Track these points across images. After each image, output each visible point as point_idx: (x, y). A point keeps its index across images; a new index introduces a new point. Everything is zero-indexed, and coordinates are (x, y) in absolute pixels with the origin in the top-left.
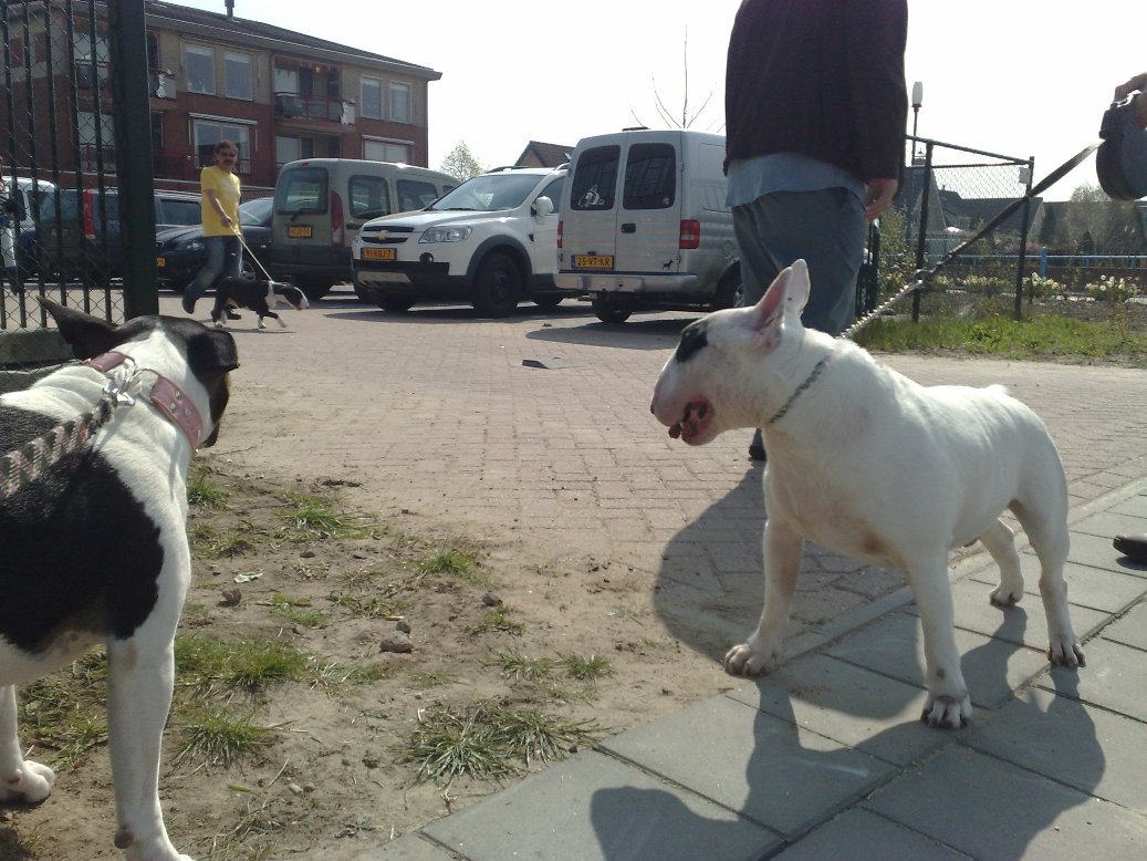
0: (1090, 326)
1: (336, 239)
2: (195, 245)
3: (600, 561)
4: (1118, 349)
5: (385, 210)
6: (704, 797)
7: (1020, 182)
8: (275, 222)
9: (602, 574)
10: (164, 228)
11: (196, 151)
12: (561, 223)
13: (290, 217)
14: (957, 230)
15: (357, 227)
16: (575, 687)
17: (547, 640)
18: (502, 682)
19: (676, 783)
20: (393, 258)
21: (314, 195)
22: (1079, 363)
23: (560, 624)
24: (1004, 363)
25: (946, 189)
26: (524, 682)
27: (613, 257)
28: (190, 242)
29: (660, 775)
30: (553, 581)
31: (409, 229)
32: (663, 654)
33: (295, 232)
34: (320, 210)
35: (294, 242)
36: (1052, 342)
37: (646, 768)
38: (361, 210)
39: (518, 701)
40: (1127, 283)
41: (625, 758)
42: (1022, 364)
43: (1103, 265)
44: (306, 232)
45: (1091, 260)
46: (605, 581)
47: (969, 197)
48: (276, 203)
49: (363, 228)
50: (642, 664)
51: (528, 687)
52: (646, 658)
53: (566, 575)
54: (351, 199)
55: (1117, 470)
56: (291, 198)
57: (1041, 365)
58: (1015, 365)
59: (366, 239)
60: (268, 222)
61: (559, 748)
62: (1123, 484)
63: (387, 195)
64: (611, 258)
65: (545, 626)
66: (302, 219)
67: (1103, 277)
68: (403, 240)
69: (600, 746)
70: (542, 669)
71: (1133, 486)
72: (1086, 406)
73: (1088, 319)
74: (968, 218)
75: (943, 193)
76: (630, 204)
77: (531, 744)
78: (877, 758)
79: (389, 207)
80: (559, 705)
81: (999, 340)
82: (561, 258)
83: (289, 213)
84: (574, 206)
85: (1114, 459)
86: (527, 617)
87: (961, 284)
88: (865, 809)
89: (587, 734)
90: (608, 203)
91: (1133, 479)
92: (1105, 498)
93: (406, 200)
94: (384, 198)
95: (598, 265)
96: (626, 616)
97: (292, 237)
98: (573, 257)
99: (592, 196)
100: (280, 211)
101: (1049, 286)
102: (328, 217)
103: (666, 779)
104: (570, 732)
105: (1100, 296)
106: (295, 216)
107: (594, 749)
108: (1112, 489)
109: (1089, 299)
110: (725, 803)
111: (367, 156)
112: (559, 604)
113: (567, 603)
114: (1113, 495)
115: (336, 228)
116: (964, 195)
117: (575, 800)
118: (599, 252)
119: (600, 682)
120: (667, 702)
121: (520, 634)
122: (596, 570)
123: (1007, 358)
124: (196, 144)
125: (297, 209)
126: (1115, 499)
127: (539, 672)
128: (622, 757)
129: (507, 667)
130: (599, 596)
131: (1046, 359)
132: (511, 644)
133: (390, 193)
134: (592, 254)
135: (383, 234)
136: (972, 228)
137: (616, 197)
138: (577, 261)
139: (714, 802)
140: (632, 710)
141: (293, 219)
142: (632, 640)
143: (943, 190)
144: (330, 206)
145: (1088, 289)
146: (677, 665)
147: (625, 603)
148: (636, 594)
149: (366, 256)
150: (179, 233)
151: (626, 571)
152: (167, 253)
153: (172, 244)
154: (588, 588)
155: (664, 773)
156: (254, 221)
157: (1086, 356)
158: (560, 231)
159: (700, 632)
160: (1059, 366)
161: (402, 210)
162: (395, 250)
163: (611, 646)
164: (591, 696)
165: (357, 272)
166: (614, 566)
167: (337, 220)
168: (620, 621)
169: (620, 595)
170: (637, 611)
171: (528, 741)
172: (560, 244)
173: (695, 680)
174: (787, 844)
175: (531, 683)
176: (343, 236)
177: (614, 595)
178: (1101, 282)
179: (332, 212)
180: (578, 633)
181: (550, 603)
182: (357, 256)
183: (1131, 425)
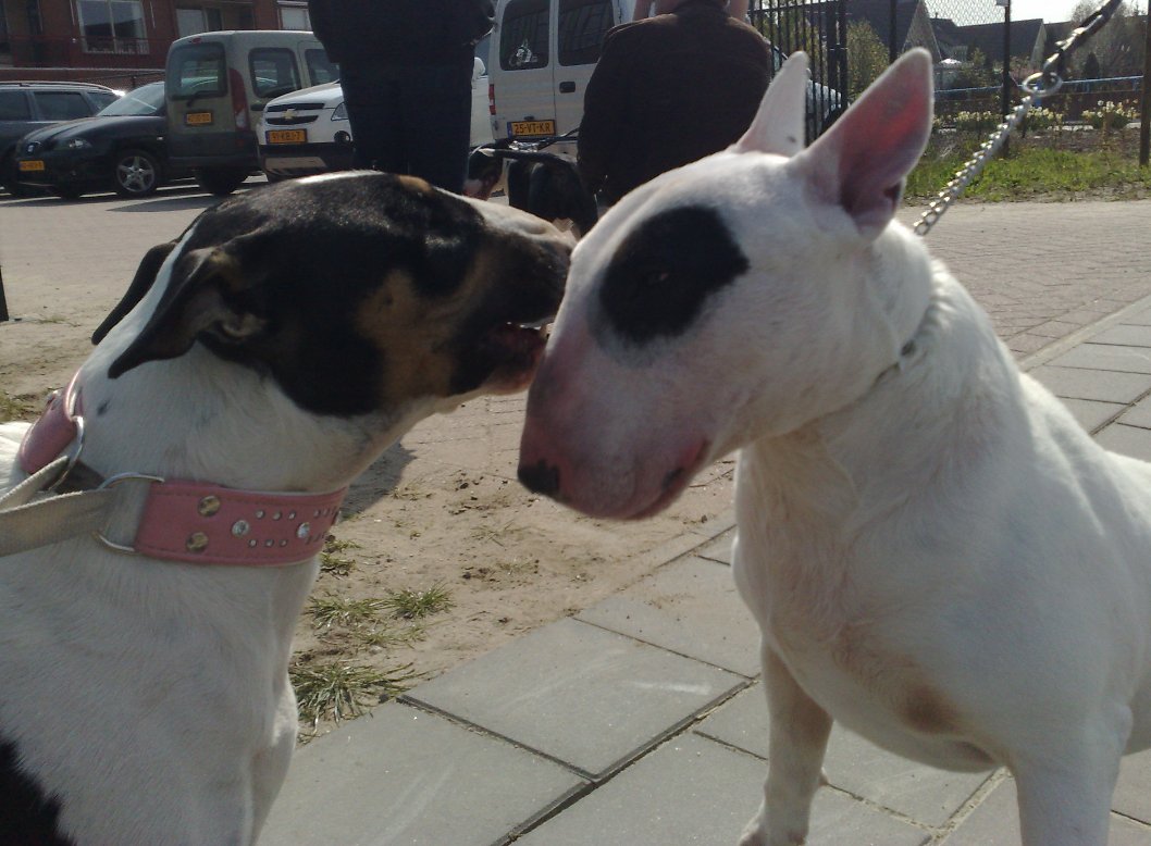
0: (1080, 158)
1: (240, 123)
2: (78, 143)
3: (471, 476)
4: (1104, 181)
5: (295, 85)
6: (511, 741)
7: (997, 4)
8: (171, 108)
9: (471, 490)
10: (40, 126)
11: (83, 33)
12: (492, 87)
13: (185, 102)
14: (954, 62)
15: (259, 108)
16: (402, 627)
17: (381, 576)
18: (310, 633)
19: (482, 729)
20: (302, 140)
21: (213, 74)
22: (1060, 200)
23: (404, 555)
24: (979, 207)
25: (939, 17)
26: (338, 629)
27: (554, 121)
28: (72, 140)
29: (465, 722)
30: (410, 505)
31: (319, 106)
32: (516, 577)
33: (193, 119)
34: (220, 91)
35: (194, 131)
36: (1037, 179)
37: (453, 716)
38: (267, 87)
39: (323, 653)
40: (1126, 107)
41: (431, 707)
42: (999, 206)
43: (1105, 89)
44: (206, 118)
45: (1091, 84)
46: (473, 499)
47: (966, 24)
48: (167, 88)
49: (266, 109)
50: (489, 591)
51: (340, 635)
52: (495, 584)
53: (428, 496)
54: (253, 76)
55: (1067, 317)
56: (186, 81)
57: (1019, 205)
58: (989, 207)
59: (271, 121)
60: (162, 111)
61: (358, 704)
62: (1070, 333)
63: (296, 69)
64: (551, 123)
65: (383, 560)
66: (201, 104)
67: (1100, 103)
68: (314, 118)
69: (404, 696)
70: (364, 611)
71: (1080, 333)
72: (1051, 248)
73: (1080, 150)
74: (966, 48)
75: (936, 21)
76: (567, 58)
77: (323, 704)
78: (725, 670)
79: (298, 82)
80: (374, 653)
81: (977, 182)
82: (496, 126)
83: (183, 98)
84: (505, 65)
85: (1066, 306)
86: (362, 553)
87: (953, 123)
88: (696, 733)
89: (394, 684)
90: (542, 61)
91: (1082, 326)
92: (1047, 350)
93: (317, 71)
94: (292, 71)
95: (538, 131)
96: (486, 538)
97: (190, 125)
98: (509, 124)
99: (524, 53)
100: (174, 96)
101: (1045, 117)
102: (228, 99)
103: (473, 725)
104: (376, 684)
105: (1096, 123)
106: (192, 100)
107: (399, 701)
108: (1058, 339)
109: (1086, 128)
110: (534, 746)
111: (284, 26)
112: (409, 533)
113: (420, 530)
114: (1057, 346)
115: (239, 111)
116: (961, 20)
117: (357, 764)
118: (537, 117)
119: (430, 619)
120: (502, 634)
121: (346, 574)
122: (465, 486)
123: (984, 202)
124: (82, 24)
125: (194, 92)
126: (1058, 349)
127: (358, 615)
128: (427, 706)
129: (320, 615)
130: (462, 516)
131: (1027, 199)
132: (333, 588)
133: (299, 65)
134: (530, 119)
135: (289, 114)
136: (969, 58)
137: (551, 53)
138: (514, 128)
139: (522, 746)
140: (459, 648)
141: (189, 105)
142: (485, 565)
143: (936, 19)
144: (231, 85)
145: (1085, 117)
146: (529, 588)
147: (489, 522)
148: (506, 510)
149: (272, 140)
150: (59, 129)
151: (500, 484)
152: (47, 154)
153: (50, 144)
154: (451, 509)
155: (472, 720)
156: (150, 109)
157: (1068, 192)
158: (492, 95)
159: (567, 546)
160: (1039, 205)
161: (314, 83)
162: (305, 130)
163: (457, 574)
164: (418, 635)
165: (264, 160)
166: (488, 481)
167: (239, 101)
168: (478, 543)
169: (485, 513)
170: (500, 530)
171: (320, 699)
172: (493, 110)
173: (544, 603)
174: (594, 786)
175: (346, 630)
176: (248, 120)
177: (479, 513)
178: (1099, 108)
179: (233, 94)
180: (423, 564)
181: (400, 532)
182: (263, 141)
183: (1094, 265)
